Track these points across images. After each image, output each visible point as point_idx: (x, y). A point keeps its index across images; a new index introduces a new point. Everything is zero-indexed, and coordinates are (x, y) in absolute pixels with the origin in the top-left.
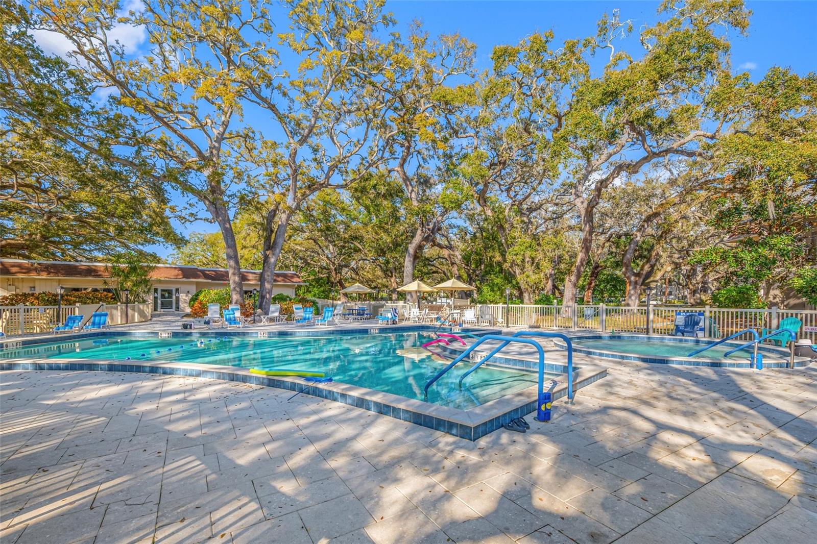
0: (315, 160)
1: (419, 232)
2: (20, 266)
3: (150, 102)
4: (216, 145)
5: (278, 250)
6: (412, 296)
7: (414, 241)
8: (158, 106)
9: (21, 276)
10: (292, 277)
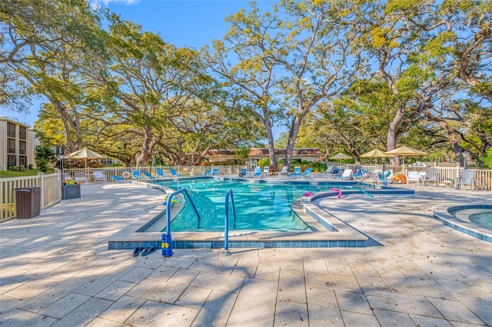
0: (315, 83)
1: (398, 112)
2: (215, 152)
3: (237, 80)
4: (265, 90)
5: (294, 138)
6: (395, 161)
7: (394, 120)
8: (239, 81)
9: (215, 156)
10: (316, 151)
